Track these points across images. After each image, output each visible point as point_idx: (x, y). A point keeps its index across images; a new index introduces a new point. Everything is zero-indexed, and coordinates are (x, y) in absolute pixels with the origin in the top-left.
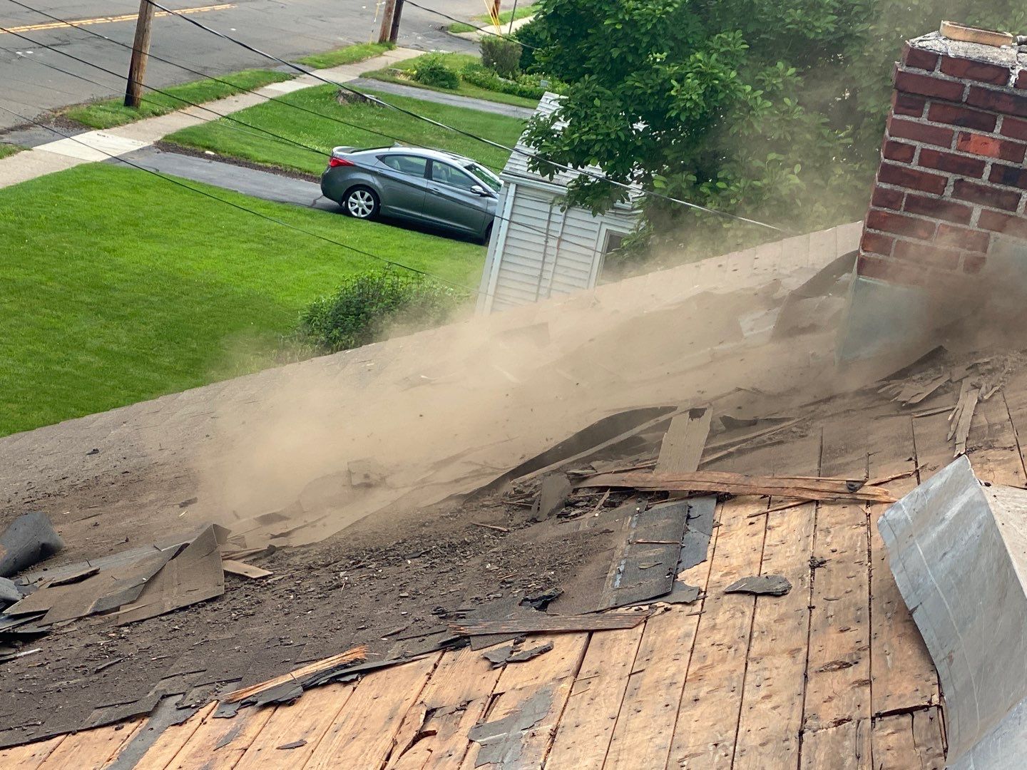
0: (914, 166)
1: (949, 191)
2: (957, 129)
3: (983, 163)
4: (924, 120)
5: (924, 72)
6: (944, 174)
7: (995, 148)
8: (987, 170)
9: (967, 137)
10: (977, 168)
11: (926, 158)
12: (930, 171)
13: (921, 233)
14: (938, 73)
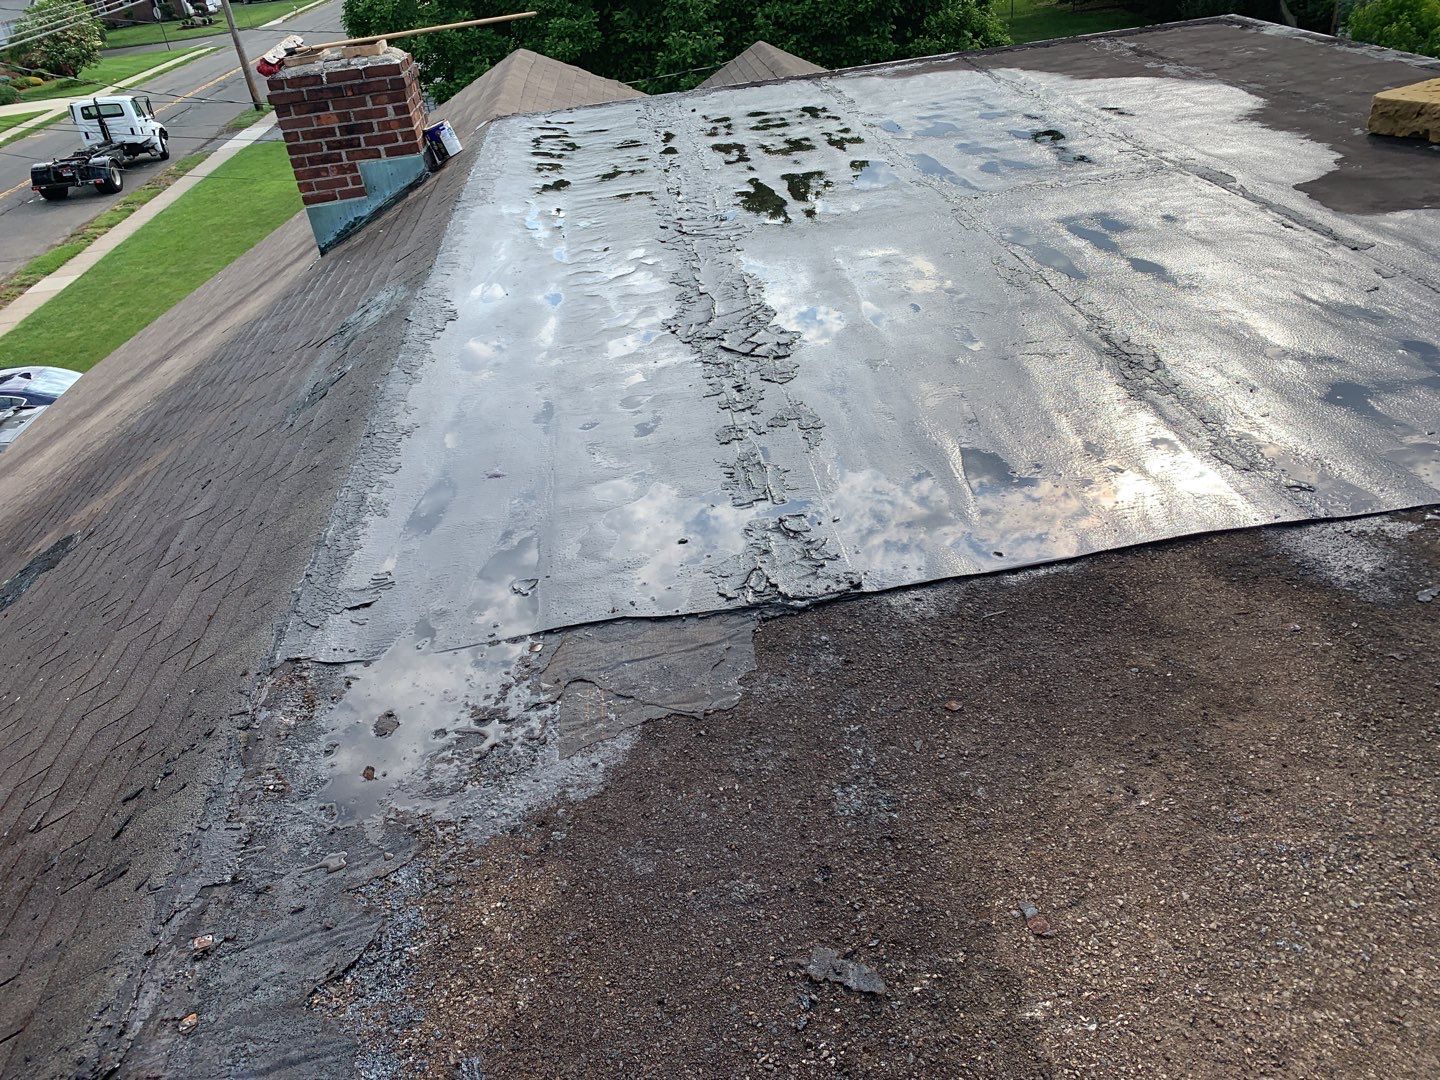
0: (302, 142)
1: (325, 148)
2: (312, 115)
3: (333, 129)
4: (294, 116)
5: (281, 91)
6: (317, 140)
7: (335, 118)
8: (337, 131)
9: (318, 117)
10: (331, 132)
11: (306, 135)
12: (312, 141)
13: (323, 174)
14: (287, 90)
